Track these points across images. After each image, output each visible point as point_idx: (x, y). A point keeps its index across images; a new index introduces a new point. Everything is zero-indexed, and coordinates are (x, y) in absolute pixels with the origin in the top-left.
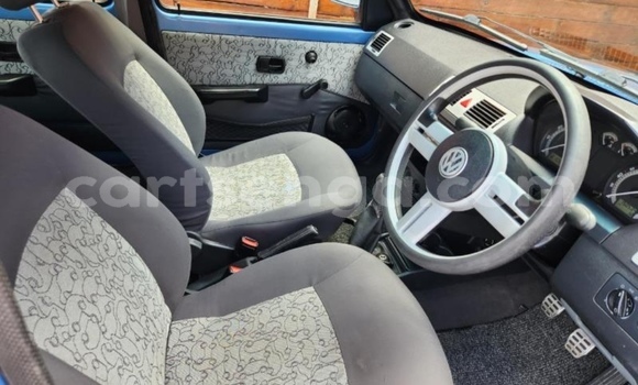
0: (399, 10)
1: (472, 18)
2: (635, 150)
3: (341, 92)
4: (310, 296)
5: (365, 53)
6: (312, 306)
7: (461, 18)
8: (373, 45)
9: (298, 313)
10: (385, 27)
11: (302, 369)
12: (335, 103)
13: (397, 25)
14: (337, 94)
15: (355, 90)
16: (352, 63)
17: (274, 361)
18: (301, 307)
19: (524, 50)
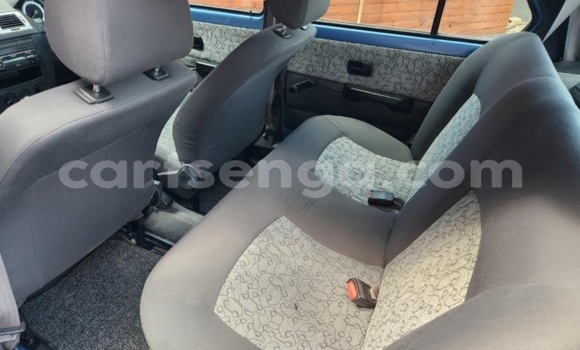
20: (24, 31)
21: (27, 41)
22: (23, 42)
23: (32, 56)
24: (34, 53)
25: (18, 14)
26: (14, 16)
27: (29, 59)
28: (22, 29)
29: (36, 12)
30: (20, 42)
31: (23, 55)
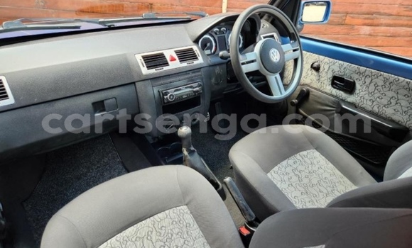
2: (225, 29)
4: (273, 173)
6: (279, 171)
9: (286, 178)
11: (310, 168)
17: (315, 181)
18: (282, 177)
20: (197, 65)
21: (197, 74)
22: (193, 75)
23: (197, 89)
24: (199, 86)
25: (195, 48)
26: (192, 49)
27: (194, 92)
28: (196, 62)
29: (208, 45)
30: (191, 75)
31: (191, 87)
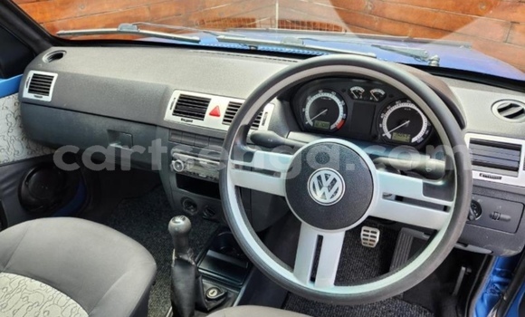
0: (36, 42)
1: (128, 27)
2: (383, 93)
3: (18, 158)
5: (24, 103)
7: (115, 30)
8: (30, 91)
10: (31, 65)
12: (18, 173)
13: (45, 58)
14: (13, 163)
15: (33, 146)
16: (12, 119)
19: (198, 42)
